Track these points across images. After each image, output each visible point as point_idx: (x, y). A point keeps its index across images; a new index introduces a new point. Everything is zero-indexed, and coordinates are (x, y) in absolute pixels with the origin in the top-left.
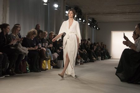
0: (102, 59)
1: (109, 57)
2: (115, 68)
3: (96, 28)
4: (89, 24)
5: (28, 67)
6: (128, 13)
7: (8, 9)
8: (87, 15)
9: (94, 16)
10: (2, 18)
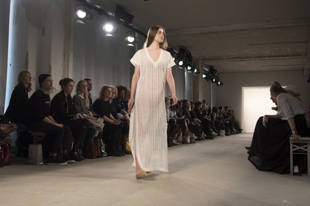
0: (227, 135)
1: (239, 131)
2: (246, 148)
3: (217, 82)
4: (204, 76)
5: (103, 147)
6: (269, 57)
7: (71, 54)
8: (201, 62)
9: (212, 63)
10: (62, 69)
